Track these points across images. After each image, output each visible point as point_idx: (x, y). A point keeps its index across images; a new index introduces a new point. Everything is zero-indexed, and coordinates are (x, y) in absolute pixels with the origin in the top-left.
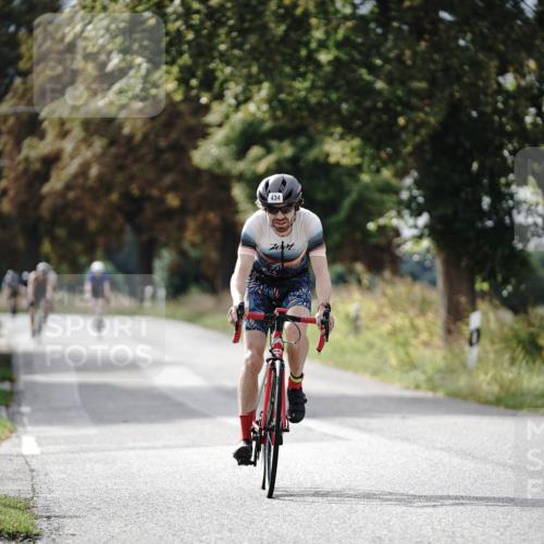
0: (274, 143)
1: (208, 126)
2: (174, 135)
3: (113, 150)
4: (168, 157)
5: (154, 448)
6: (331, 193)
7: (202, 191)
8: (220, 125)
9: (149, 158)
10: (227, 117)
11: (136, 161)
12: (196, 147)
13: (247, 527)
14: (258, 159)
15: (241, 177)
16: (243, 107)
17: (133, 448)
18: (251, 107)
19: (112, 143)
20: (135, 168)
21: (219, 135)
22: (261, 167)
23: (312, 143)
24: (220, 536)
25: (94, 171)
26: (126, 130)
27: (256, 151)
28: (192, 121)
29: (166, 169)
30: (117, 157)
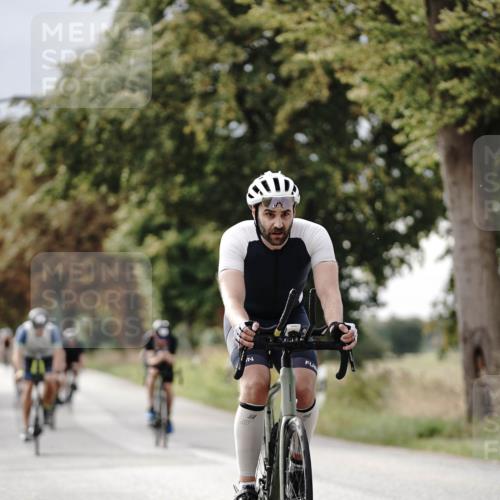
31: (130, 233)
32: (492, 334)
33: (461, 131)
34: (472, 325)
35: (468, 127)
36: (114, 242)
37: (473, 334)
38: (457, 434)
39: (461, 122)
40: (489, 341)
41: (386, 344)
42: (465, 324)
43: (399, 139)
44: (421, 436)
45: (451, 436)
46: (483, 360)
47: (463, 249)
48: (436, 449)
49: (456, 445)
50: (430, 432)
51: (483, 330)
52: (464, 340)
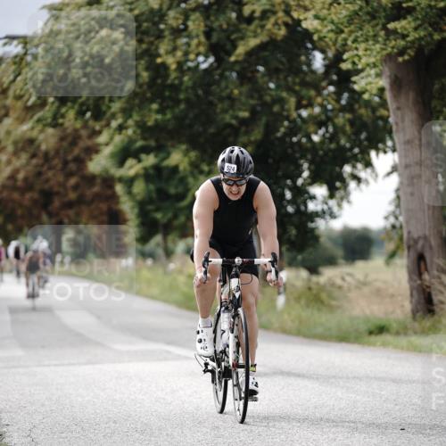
0: (143, 156)
1: (99, 145)
2: (76, 151)
3: (34, 161)
4: (72, 166)
5: (63, 365)
6: (180, 189)
7: (96, 189)
8: (107, 144)
9: (60, 166)
10: (112, 139)
11: (50, 168)
12: (91, 160)
13: (126, 420)
14: (131, 167)
15: (121, 180)
16: (124, 132)
17: (49, 366)
18: (130, 132)
19: (34, 156)
20: (50, 174)
21: (107, 151)
22: (132, 172)
23: (168, 155)
24: (107, 425)
25: (21, 176)
26: (43, 147)
27: (130, 162)
28: (89, 143)
29: (71, 174)
30: (36, 166)
32: (434, 242)
33: (400, 59)
34: (415, 235)
35: (406, 57)
36: (97, 165)
37: (416, 242)
38: (403, 331)
39: (402, 52)
40: (431, 247)
41: (339, 252)
42: (409, 233)
43: (345, 66)
44: (371, 333)
45: (398, 333)
46: (426, 264)
47: (407, 166)
48: (384, 345)
49: (403, 341)
50: (381, 330)
51: (425, 238)
52: (409, 248)
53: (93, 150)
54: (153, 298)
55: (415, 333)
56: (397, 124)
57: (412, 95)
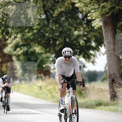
7: (6, 58)
8: (10, 43)
10: (12, 42)
14: (19, 51)
15: (15, 55)
18: (17, 39)
21: (10, 46)
23: (31, 47)
27: (18, 49)
28: (4, 43)
31: (12, 47)
32: (118, 75)
33: (107, 16)
34: (111, 73)
35: (109, 15)
36: (7, 50)
37: (112, 75)
38: (107, 105)
39: (107, 13)
42: (109, 72)
43: (89, 18)
44: (97, 105)
47: (109, 51)
48: (101, 109)
49: (107, 108)
50: (99, 104)
51: (115, 74)
52: (109, 77)
53: (6, 45)
54: (25, 94)
55: (111, 105)
56: (105, 37)
57: (110, 27)
